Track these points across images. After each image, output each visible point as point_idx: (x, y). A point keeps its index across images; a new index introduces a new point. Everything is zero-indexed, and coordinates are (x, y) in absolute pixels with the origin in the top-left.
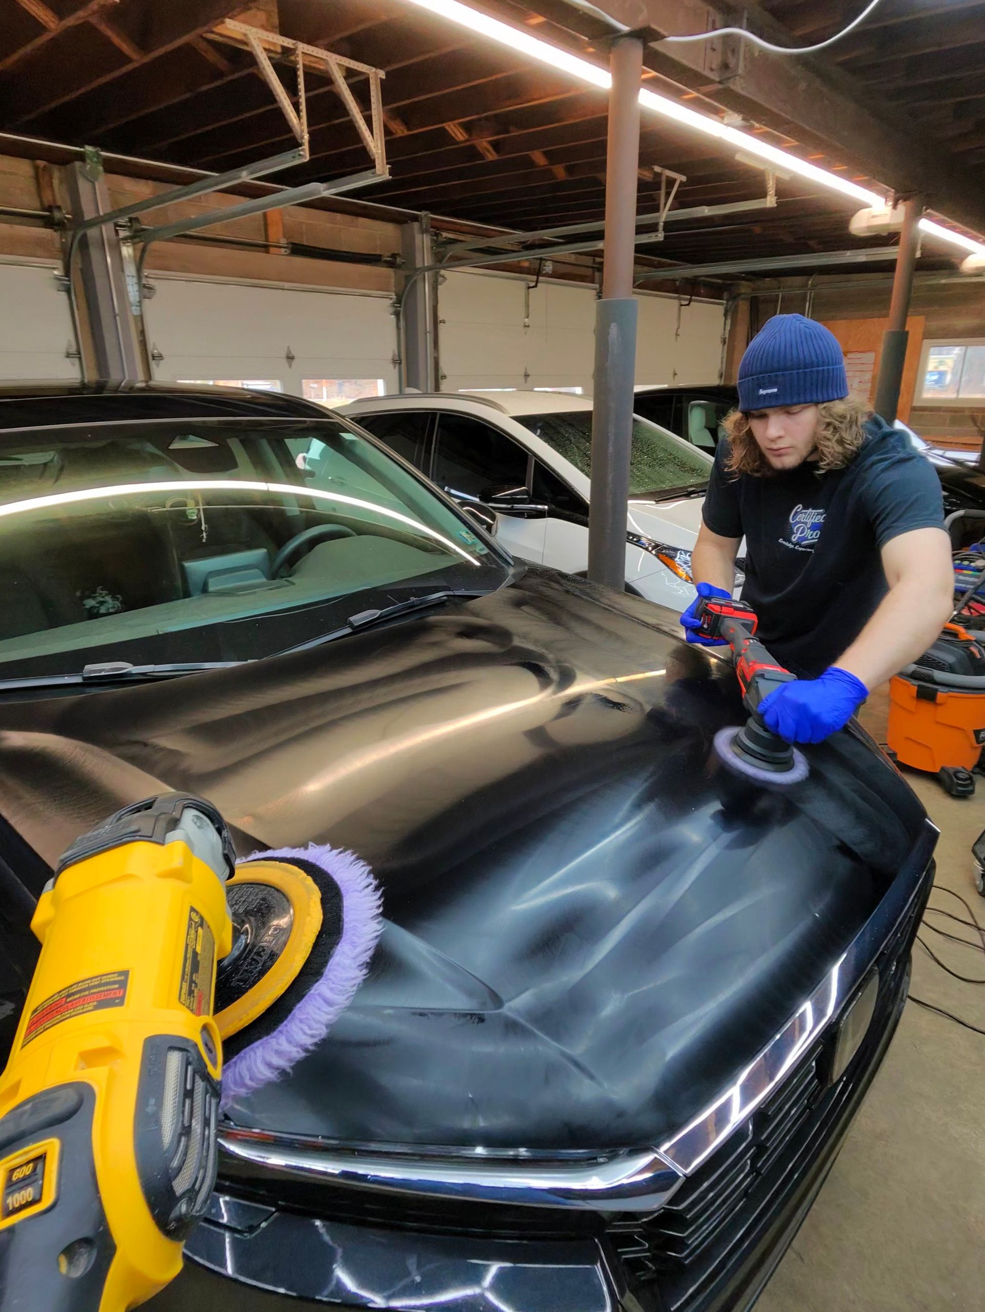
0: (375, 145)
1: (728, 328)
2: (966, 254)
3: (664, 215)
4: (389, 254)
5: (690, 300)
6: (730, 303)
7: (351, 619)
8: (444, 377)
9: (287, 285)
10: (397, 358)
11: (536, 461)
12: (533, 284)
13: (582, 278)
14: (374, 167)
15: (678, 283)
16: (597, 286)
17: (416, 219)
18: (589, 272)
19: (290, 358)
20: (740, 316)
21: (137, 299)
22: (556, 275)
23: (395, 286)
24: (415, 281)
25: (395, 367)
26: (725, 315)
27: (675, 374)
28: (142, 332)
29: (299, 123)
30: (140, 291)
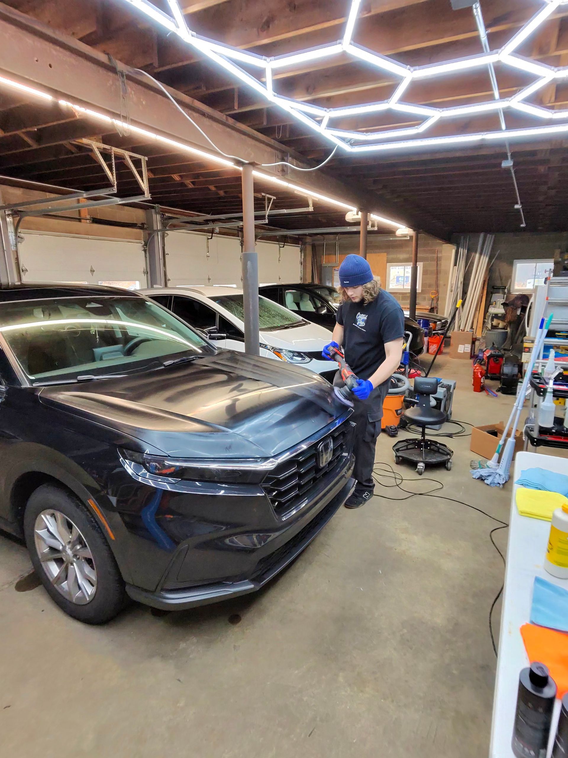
0: (144, 186)
1: (303, 257)
2: (397, 229)
3: (268, 212)
4: (140, 223)
5: (284, 245)
6: (303, 246)
7: (164, 363)
8: (169, 280)
9: (90, 237)
10: (145, 271)
11: (219, 316)
12: (210, 237)
13: (234, 235)
14: (144, 194)
15: (278, 237)
16: (241, 238)
17: (153, 208)
18: (236, 232)
19: (92, 271)
20: (307, 252)
21: (14, 243)
22: (220, 233)
23: (143, 238)
24: (154, 236)
25: (145, 275)
26: (301, 251)
27: (280, 278)
28: (17, 259)
29: (112, 177)
30: (16, 239)
